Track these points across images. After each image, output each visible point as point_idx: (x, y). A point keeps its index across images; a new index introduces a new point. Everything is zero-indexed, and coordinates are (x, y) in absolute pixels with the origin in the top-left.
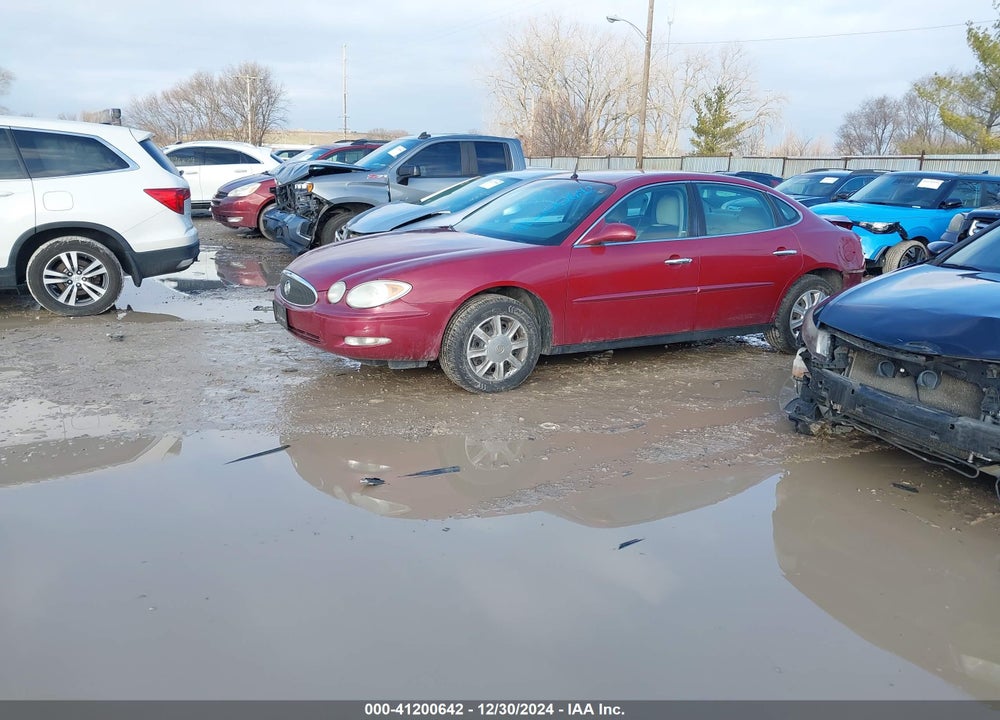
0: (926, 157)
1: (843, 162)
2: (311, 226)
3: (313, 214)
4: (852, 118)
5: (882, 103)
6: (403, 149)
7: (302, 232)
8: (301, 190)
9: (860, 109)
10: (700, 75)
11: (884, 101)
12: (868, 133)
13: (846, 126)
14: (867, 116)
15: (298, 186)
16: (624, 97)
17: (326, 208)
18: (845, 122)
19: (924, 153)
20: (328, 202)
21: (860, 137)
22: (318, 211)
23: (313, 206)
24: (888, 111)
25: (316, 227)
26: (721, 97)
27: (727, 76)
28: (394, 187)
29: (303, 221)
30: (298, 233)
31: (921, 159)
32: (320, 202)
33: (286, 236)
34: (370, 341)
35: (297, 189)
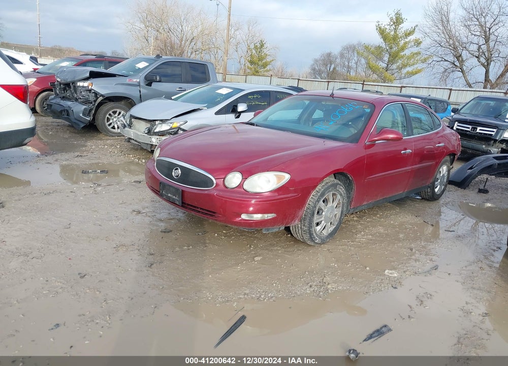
0: (365, 83)
1: (327, 83)
2: (90, 111)
3: (92, 103)
4: (316, 61)
5: (329, 55)
6: (147, 64)
7: (84, 114)
8: (83, 87)
9: (320, 57)
10: (237, 33)
11: (330, 54)
12: (323, 69)
13: (314, 64)
14: (324, 60)
15: (80, 84)
16: (200, 40)
17: (100, 99)
18: (313, 63)
19: (364, 81)
20: (102, 95)
21: (320, 70)
22: (95, 101)
23: (92, 97)
24: (332, 59)
25: (93, 111)
26: (262, 46)
27: (250, 35)
28: (143, 88)
29: (84, 107)
30: (81, 115)
31: (363, 84)
32: (96, 94)
33: (71, 117)
34: (258, 217)
35: (79, 86)
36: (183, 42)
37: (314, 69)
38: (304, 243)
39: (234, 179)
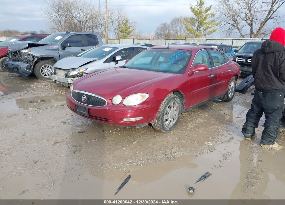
0: (186, 39)
1: (165, 41)
2: (31, 66)
3: (31, 62)
4: (158, 28)
6: (61, 37)
8: (25, 53)
9: (160, 26)
10: (112, 15)
11: (165, 24)
12: (162, 33)
13: (157, 31)
14: (162, 28)
15: (23, 51)
16: (91, 21)
17: (36, 59)
19: (185, 38)
20: (37, 57)
22: (33, 61)
23: (31, 59)
24: (166, 27)
25: (33, 67)
26: (127, 22)
27: (120, 16)
28: (61, 51)
29: (27, 65)
30: (26, 69)
31: (185, 40)
32: (33, 56)
33: (20, 71)
35: (23, 53)
36: (81, 23)
37: (157, 33)
38: (160, 131)
39: (117, 100)
